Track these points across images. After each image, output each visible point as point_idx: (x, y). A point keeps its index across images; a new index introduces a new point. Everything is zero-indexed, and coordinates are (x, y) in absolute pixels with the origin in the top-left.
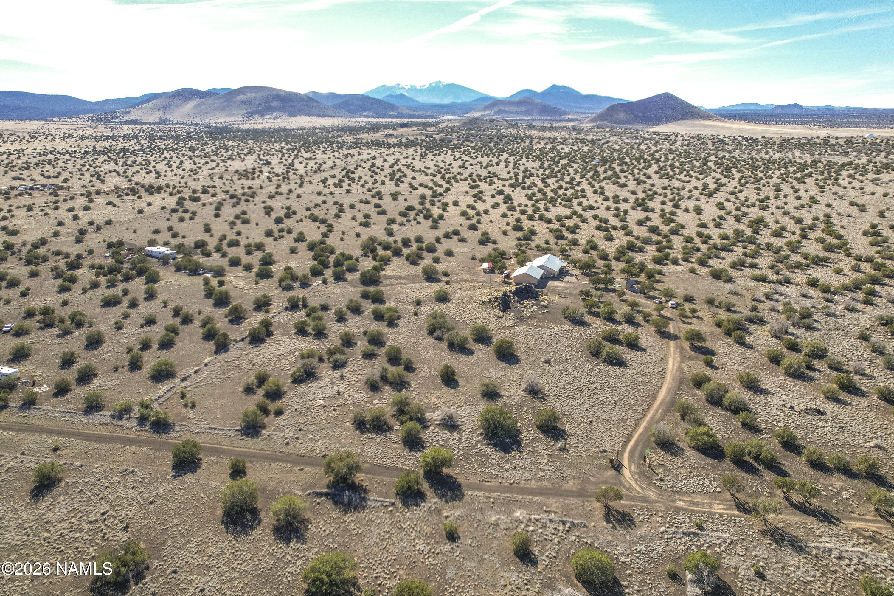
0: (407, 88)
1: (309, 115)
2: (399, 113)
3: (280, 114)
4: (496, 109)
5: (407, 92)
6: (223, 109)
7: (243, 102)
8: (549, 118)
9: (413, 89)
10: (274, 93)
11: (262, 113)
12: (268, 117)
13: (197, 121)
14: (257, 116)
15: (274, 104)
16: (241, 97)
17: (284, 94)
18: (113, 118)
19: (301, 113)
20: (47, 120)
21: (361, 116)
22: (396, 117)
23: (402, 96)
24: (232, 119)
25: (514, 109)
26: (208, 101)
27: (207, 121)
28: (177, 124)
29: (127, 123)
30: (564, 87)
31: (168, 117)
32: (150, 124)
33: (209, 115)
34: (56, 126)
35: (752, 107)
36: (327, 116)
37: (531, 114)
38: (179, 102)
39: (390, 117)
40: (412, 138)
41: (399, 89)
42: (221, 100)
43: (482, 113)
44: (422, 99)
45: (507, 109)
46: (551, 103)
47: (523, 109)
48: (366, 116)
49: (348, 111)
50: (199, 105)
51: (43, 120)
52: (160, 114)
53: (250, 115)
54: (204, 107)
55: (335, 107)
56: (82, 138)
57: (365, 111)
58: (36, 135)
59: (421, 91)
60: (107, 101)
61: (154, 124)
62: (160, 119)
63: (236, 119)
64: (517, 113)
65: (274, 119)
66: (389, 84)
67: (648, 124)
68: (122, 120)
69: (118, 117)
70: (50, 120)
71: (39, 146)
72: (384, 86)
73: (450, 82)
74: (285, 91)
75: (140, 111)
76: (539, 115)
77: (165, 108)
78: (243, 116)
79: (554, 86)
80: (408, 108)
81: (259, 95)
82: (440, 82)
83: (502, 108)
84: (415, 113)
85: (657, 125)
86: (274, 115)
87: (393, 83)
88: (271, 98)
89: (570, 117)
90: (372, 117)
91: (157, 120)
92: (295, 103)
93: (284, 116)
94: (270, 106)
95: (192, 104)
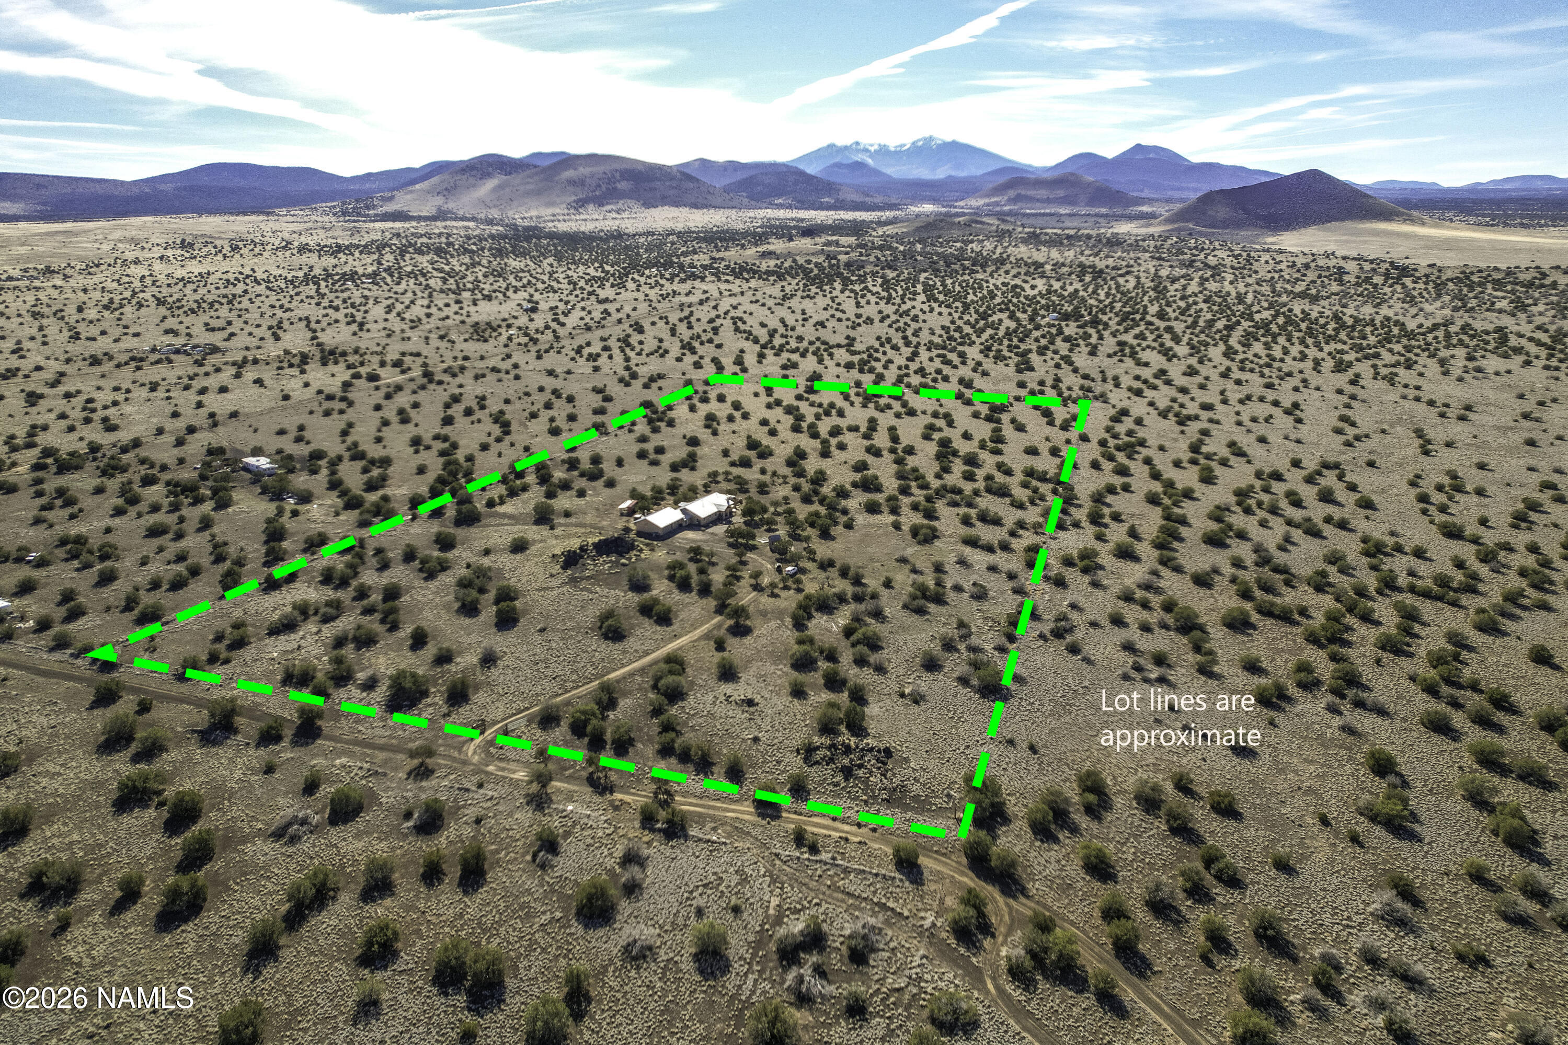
0: (872, 149)
1: (677, 204)
2: (837, 200)
3: (630, 202)
4: (1012, 193)
5: (871, 155)
6: (538, 193)
7: (572, 182)
8: (1104, 210)
9: (883, 151)
10: (624, 166)
11: (600, 202)
12: (609, 207)
13: (495, 214)
14: (591, 207)
15: (623, 185)
16: (569, 174)
17: (640, 167)
18: (368, 208)
19: (666, 200)
20: (268, 214)
21: (771, 205)
22: (829, 208)
23: (860, 165)
24: (550, 211)
25: (1043, 193)
26: (517, 179)
27: (511, 213)
28: (463, 219)
29: (386, 217)
30: (1156, 149)
31: (451, 205)
32: (419, 218)
33: (515, 203)
34: (276, 226)
35: (1540, 183)
36: (707, 206)
37: (1073, 203)
38: (472, 180)
39: (822, 207)
40: (801, 260)
41: (858, 151)
42: (536, 178)
43: (986, 200)
44: (894, 171)
45: (1031, 193)
46: (1119, 182)
47: (1061, 193)
48: (780, 206)
49: (751, 197)
50: (500, 187)
51: (263, 213)
52: (439, 201)
53: (581, 204)
54: (508, 190)
55: (727, 190)
56: (303, 249)
57: (779, 196)
58: (241, 244)
59: (898, 154)
60: (369, 175)
61: (426, 219)
62: (439, 210)
63: (558, 211)
64: (1048, 201)
65: (618, 212)
66: (840, 142)
67: (1269, 228)
68: (380, 211)
69: (374, 207)
70: (273, 214)
71: (233, 266)
72: (831, 146)
73: (949, 139)
74: (643, 163)
75: (409, 197)
76: (1088, 205)
77: (448, 191)
78: (569, 206)
79: (1138, 147)
80: (858, 189)
81: (599, 169)
82: (931, 139)
83: (1023, 192)
84: (869, 200)
85: (1286, 230)
86: (620, 205)
87: (848, 142)
88: (618, 175)
89: (1145, 209)
90: (790, 207)
91: (434, 212)
92: (657, 184)
93: (636, 207)
94: (615, 189)
95: (490, 184)
